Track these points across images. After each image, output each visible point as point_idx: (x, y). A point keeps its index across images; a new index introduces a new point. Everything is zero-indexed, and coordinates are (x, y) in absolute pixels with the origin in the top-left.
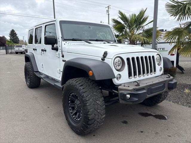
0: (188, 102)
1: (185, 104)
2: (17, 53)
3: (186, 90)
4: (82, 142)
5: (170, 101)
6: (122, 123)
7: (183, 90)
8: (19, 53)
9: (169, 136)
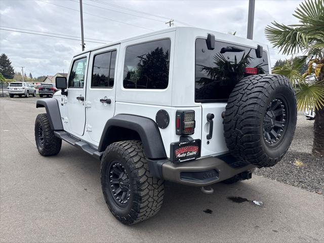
0: (300, 180)
1: (296, 184)
2: (12, 96)
3: (297, 162)
4: (146, 242)
5: (273, 179)
6: (204, 213)
7: (292, 162)
8: (15, 96)
9: (275, 231)
